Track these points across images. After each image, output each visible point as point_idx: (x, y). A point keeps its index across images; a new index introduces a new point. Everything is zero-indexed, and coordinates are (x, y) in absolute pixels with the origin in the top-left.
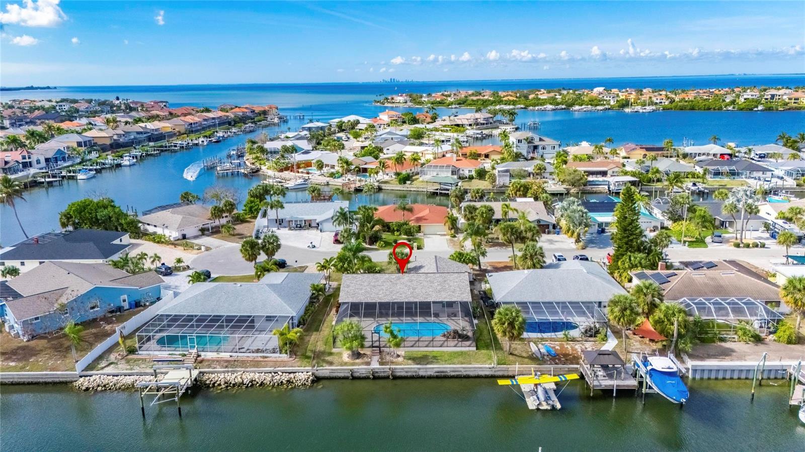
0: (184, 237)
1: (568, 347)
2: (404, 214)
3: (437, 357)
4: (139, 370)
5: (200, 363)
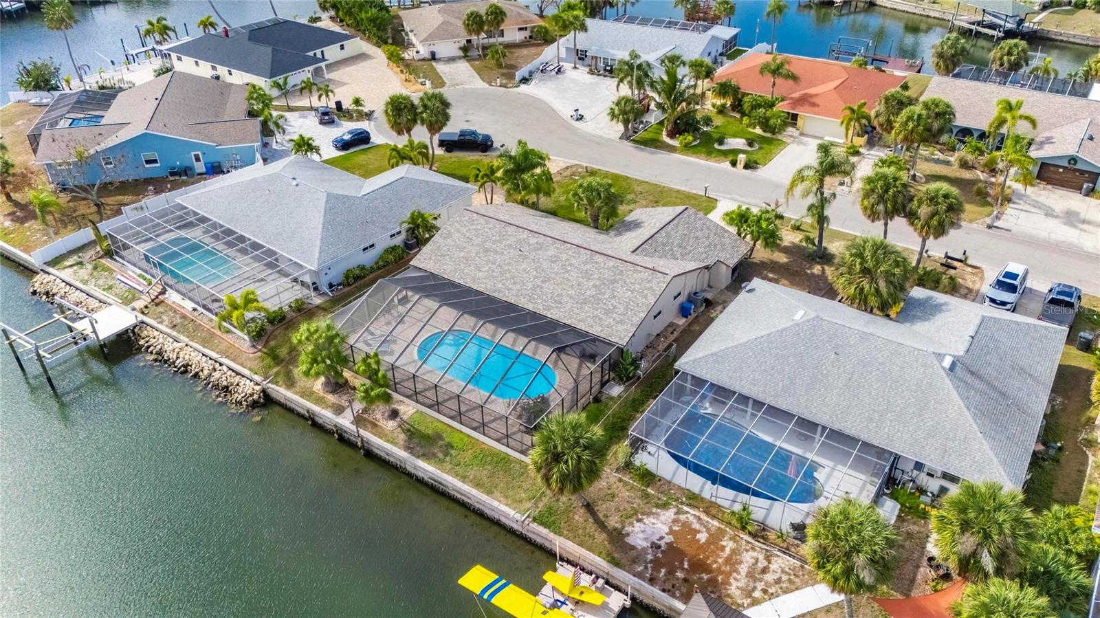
0: (433, 57)
1: (729, 545)
2: (774, 84)
3: (452, 447)
4: (90, 288)
5: (157, 305)
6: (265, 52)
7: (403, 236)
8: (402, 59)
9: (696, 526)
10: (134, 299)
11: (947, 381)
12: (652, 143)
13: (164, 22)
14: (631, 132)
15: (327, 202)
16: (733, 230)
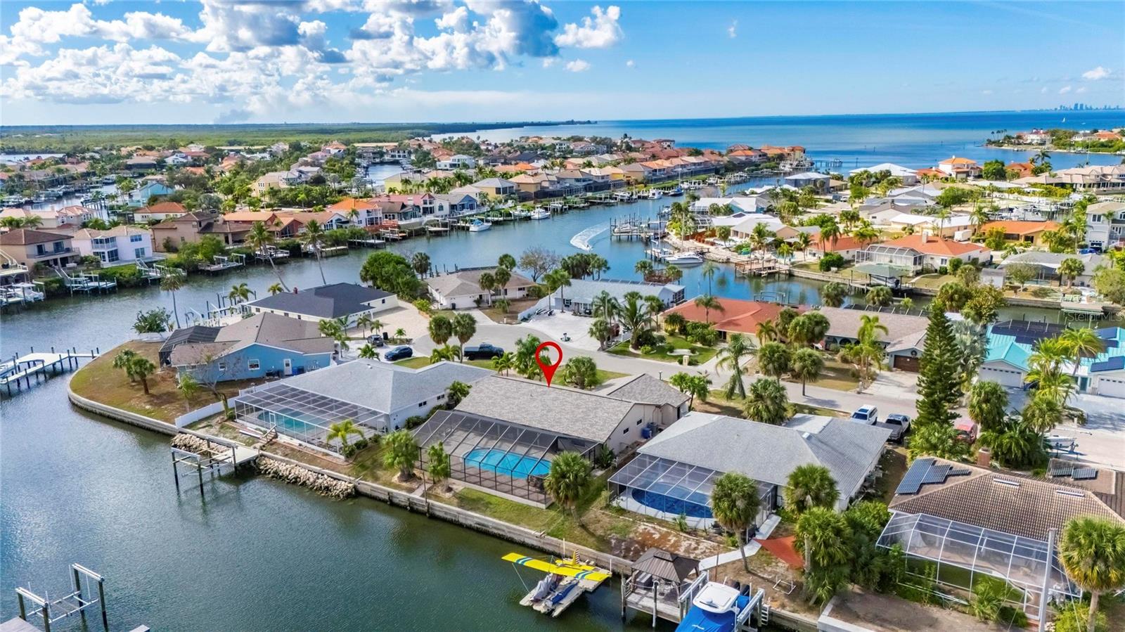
0: (454, 307)
1: (673, 539)
2: (708, 313)
3: (491, 504)
4: (221, 438)
5: (272, 445)
6: (330, 302)
7: (446, 400)
8: (431, 310)
9: (652, 531)
10: (253, 443)
11: (805, 444)
12: (623, 353)
13: (245, 287)
14: (605, 347)
15: (394, 376)
16: (678, 388)
